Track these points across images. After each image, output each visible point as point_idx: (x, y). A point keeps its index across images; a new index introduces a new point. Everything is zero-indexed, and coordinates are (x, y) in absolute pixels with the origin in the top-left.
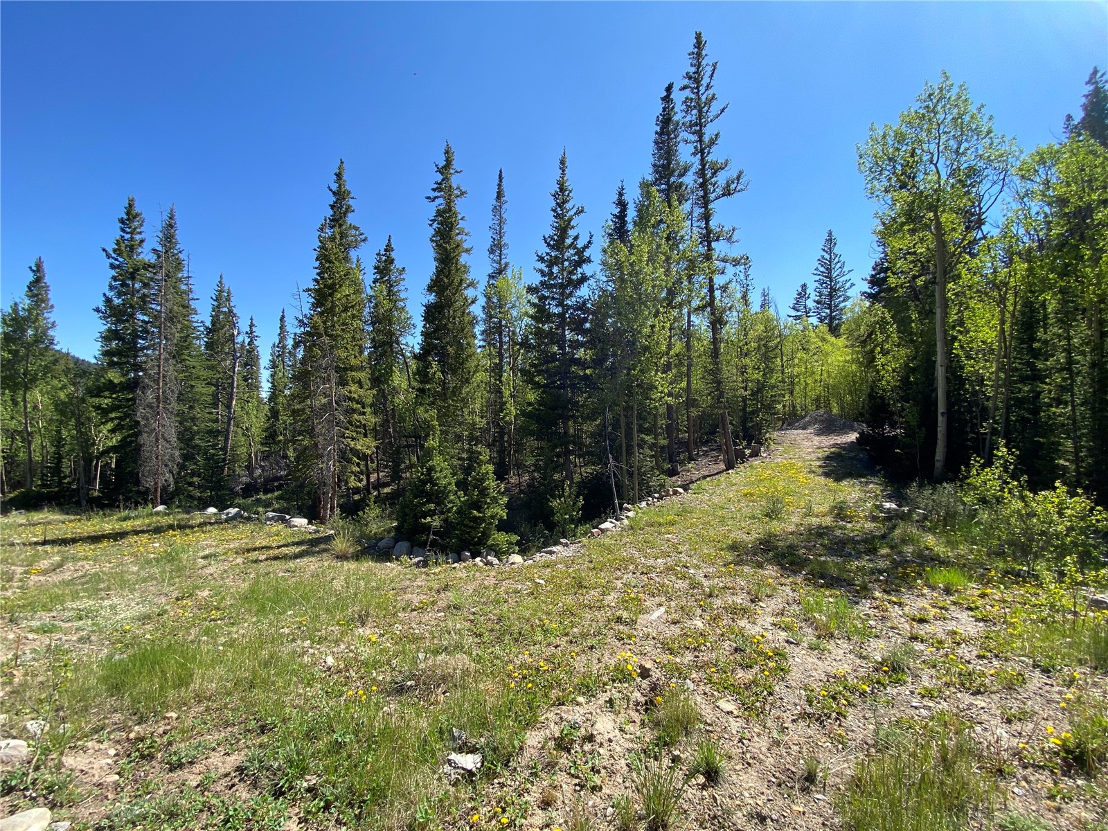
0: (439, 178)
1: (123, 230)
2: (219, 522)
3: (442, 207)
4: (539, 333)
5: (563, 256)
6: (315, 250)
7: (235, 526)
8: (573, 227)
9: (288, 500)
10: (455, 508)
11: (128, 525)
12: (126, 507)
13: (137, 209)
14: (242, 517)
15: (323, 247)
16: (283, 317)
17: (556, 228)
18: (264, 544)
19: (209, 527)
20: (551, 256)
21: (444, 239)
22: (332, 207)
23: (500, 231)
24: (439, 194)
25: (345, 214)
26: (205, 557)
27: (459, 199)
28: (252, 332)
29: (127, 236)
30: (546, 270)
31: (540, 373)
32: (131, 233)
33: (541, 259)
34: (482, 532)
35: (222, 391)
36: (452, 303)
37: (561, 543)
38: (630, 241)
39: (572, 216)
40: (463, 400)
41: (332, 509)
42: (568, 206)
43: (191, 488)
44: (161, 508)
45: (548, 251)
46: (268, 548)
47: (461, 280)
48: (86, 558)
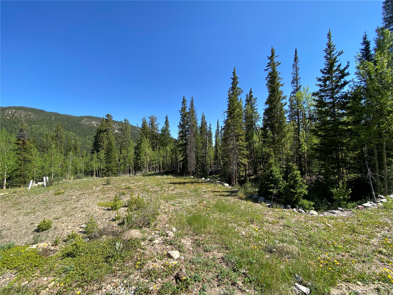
0: (269, 61)
1: (183, 105)
2: (205, 182)
3: (271, 72)
4: (320, 112)
5: (332, 76)
6: (227, 99)
7: (209, 184)
8: (337, 61)
9: (222, 177)
10: (282, 187)
11: (186, 181)
12: (185, 176)
13: (185, 99)
14: (211, 181)
15: (229, 98)
16: (218, 121)
17: (327, 64)
18: (218, 190)
19: (203, 184)
20: (325, 77)
21: (272, 83)
22: (232, 84)
23: (297, 74)
24: (269, 67)
25: (236, 85)
26: (204, 192)
27: (277, 66)
28: (210, 127)
29: (183, 106)
30: (323, 84)
31: (321, 130)
32: (184, 105)
33: (320, 80)
34: (296, 198)
35: (204, 145)
36: (276, 107)
37: (339, 210)
39: (336, 57)
40: (282, 144)
41: (235, 182)
42: (333, 53)
43: (198, 172)
44: (192, 177)
45: (323, 75)
46: (219, 192)
47: (280, 97)
48: (179, 188)
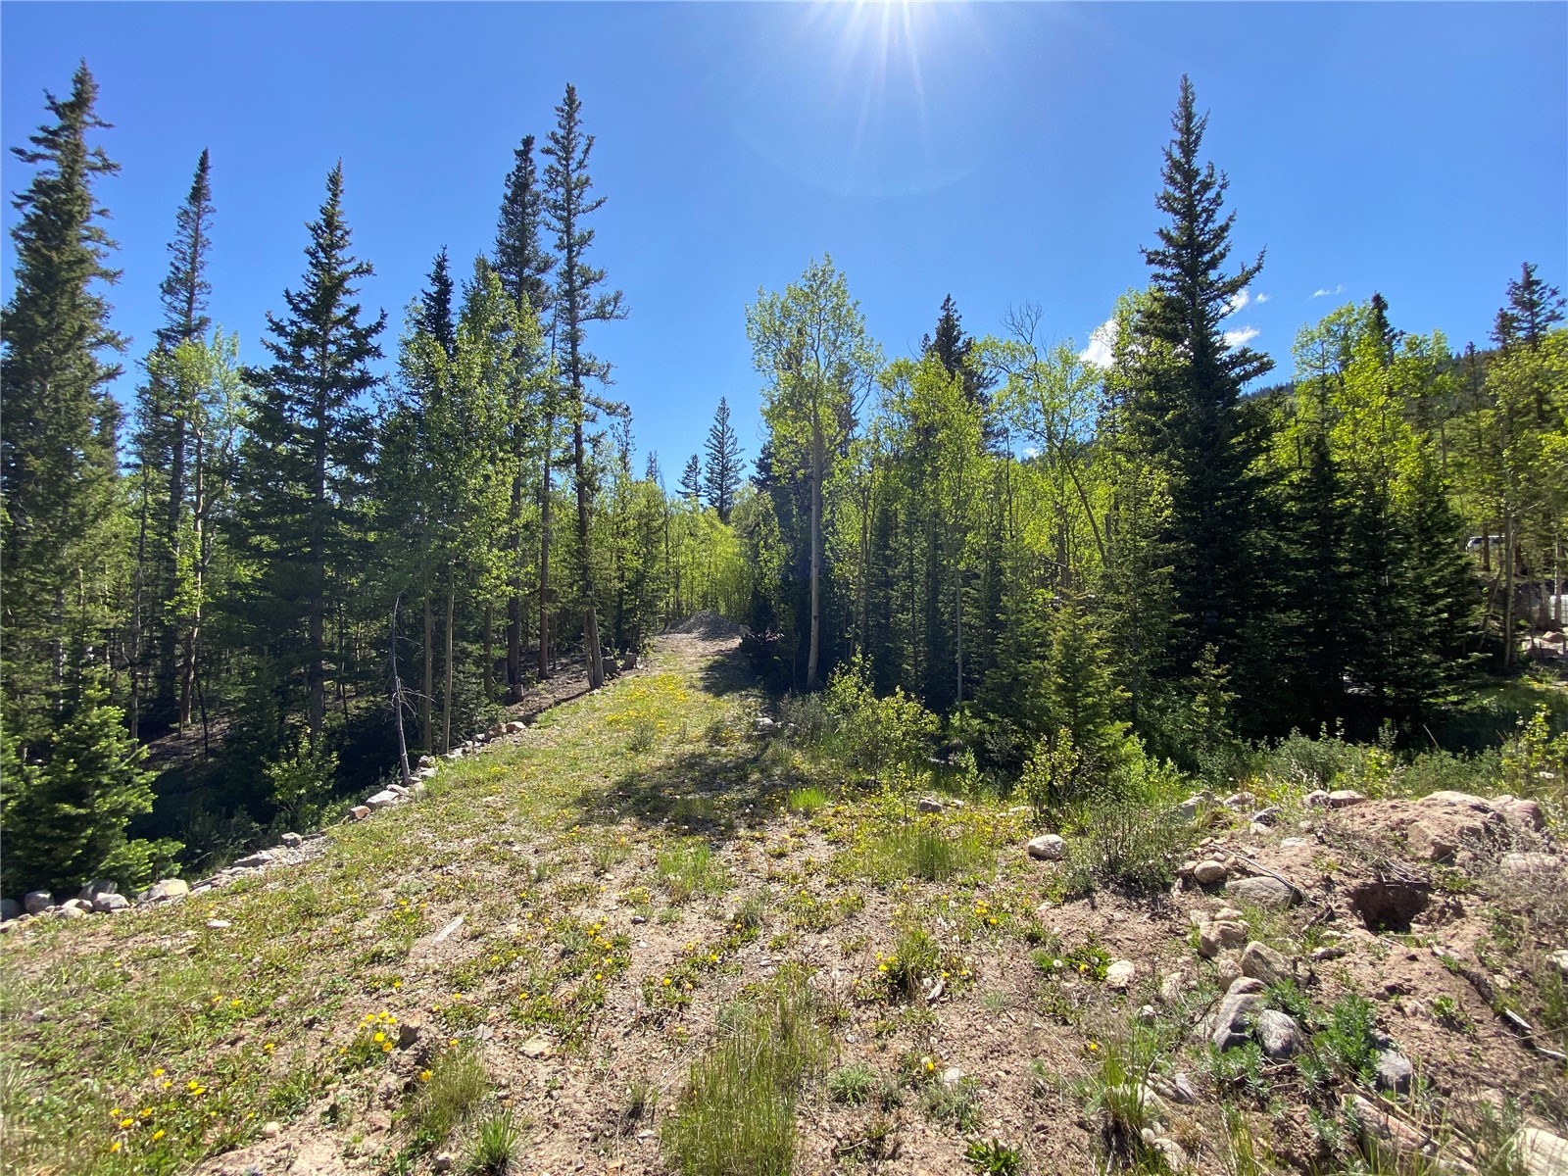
0: (54, 122)
3: (52, 178)
4: (262, 458)
5: (326, 334)
8: (348, 292)
10: (12, 803)
17: (314, 283)
20: (300, 328)
21: (46, 239)
23: (193, 259)
24: (48, 152)
27: (98, 174)
30: (289, 350)
31: (262, 529)
33: (279, 329)
34: (83, 846)
36: (51, 370)
37: (284, 842)
38: (452, 341)
39: (348, 274)
40: (61, 571)
42: (339, 254)
45: (295, 318)
47: (82, 329)
